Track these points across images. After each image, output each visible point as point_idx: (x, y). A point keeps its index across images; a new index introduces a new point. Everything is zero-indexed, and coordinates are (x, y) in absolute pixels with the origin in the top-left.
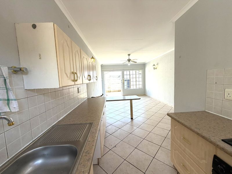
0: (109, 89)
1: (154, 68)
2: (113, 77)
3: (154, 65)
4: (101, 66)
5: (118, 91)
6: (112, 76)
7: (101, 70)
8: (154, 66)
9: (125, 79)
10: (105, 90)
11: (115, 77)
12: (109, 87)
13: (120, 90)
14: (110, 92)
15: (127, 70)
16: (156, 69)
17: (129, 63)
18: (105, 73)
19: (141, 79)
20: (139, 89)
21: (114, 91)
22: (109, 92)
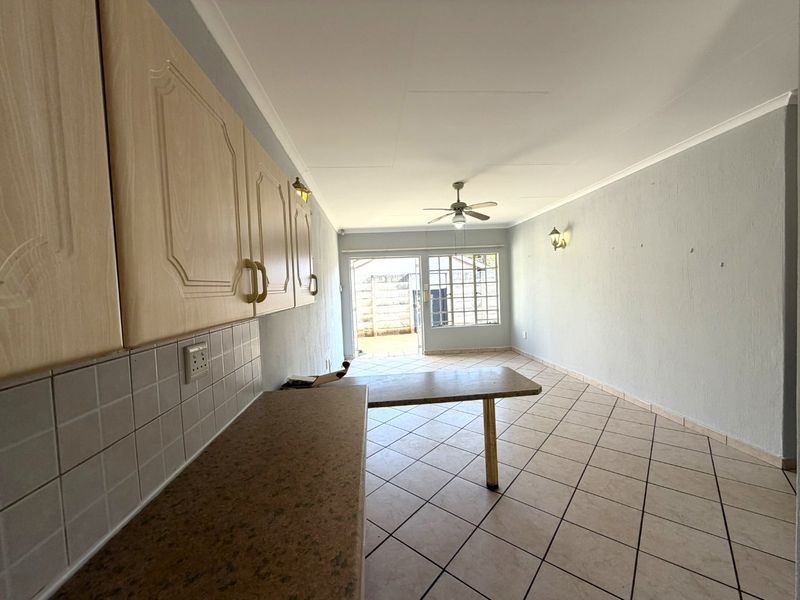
0: (368, 325)
1: (555, 244)
2: (384, 279)
3: (555, 232)
4: (339, 236)
5: (403, 332)
6: (380, 277)
7: (340, 254)
8: (555, 237)
9: (432, 288)
10: (351, 329)
11: (389, 280)
12: (366, 317)
13: (407, 329)
14: (373, 335)
15: (439, 253)
16: (563, 246)
17: (460, 218)
18: (354, 263)
19: (493, 289)
20: (490, 327)
21: (387, 333)
22: (366, 335)
